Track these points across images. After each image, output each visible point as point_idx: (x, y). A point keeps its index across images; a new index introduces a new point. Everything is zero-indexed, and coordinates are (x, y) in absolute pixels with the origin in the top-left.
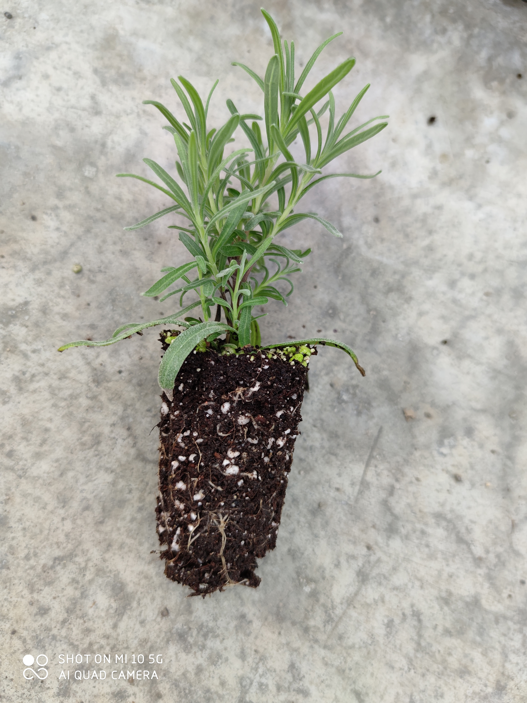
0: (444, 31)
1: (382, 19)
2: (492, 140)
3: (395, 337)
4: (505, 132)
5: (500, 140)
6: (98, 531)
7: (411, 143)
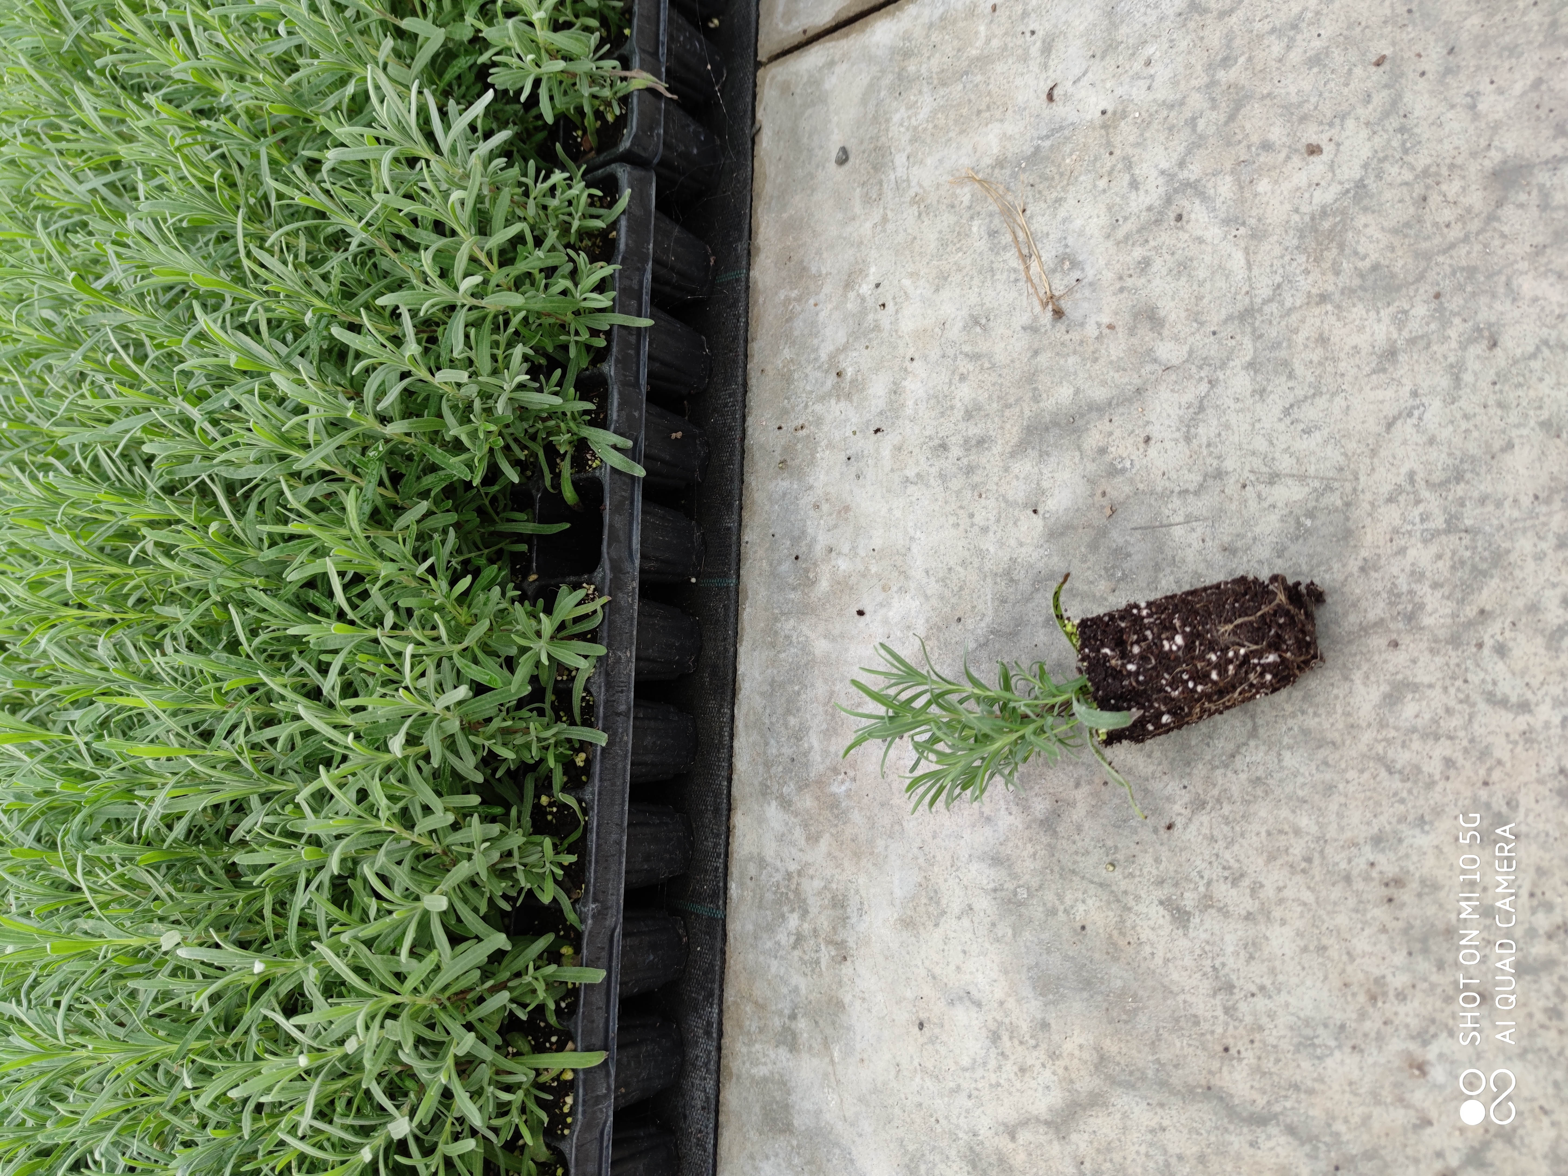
0: (787, 637)
1: (798, 693)
2: (856, 554)
3: (1049, 556)
4: (846, 549)
5: (853, 548)
6: (1344, 743)
7: (886, 621)
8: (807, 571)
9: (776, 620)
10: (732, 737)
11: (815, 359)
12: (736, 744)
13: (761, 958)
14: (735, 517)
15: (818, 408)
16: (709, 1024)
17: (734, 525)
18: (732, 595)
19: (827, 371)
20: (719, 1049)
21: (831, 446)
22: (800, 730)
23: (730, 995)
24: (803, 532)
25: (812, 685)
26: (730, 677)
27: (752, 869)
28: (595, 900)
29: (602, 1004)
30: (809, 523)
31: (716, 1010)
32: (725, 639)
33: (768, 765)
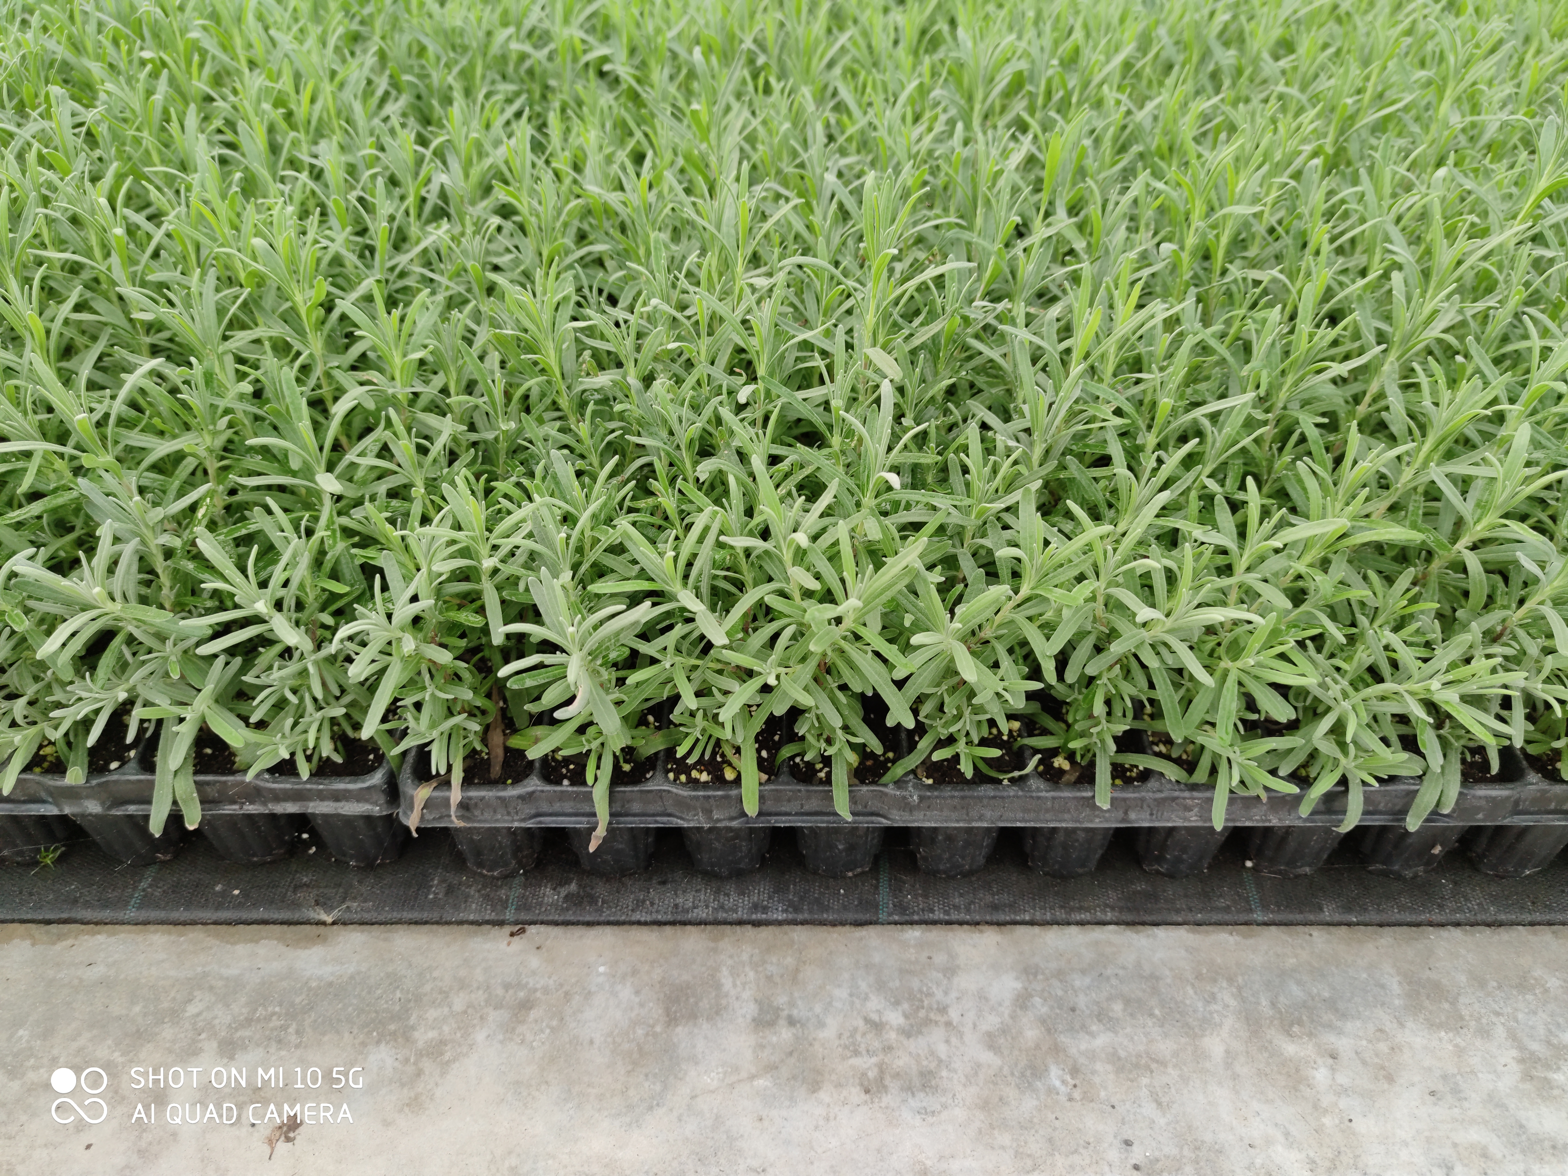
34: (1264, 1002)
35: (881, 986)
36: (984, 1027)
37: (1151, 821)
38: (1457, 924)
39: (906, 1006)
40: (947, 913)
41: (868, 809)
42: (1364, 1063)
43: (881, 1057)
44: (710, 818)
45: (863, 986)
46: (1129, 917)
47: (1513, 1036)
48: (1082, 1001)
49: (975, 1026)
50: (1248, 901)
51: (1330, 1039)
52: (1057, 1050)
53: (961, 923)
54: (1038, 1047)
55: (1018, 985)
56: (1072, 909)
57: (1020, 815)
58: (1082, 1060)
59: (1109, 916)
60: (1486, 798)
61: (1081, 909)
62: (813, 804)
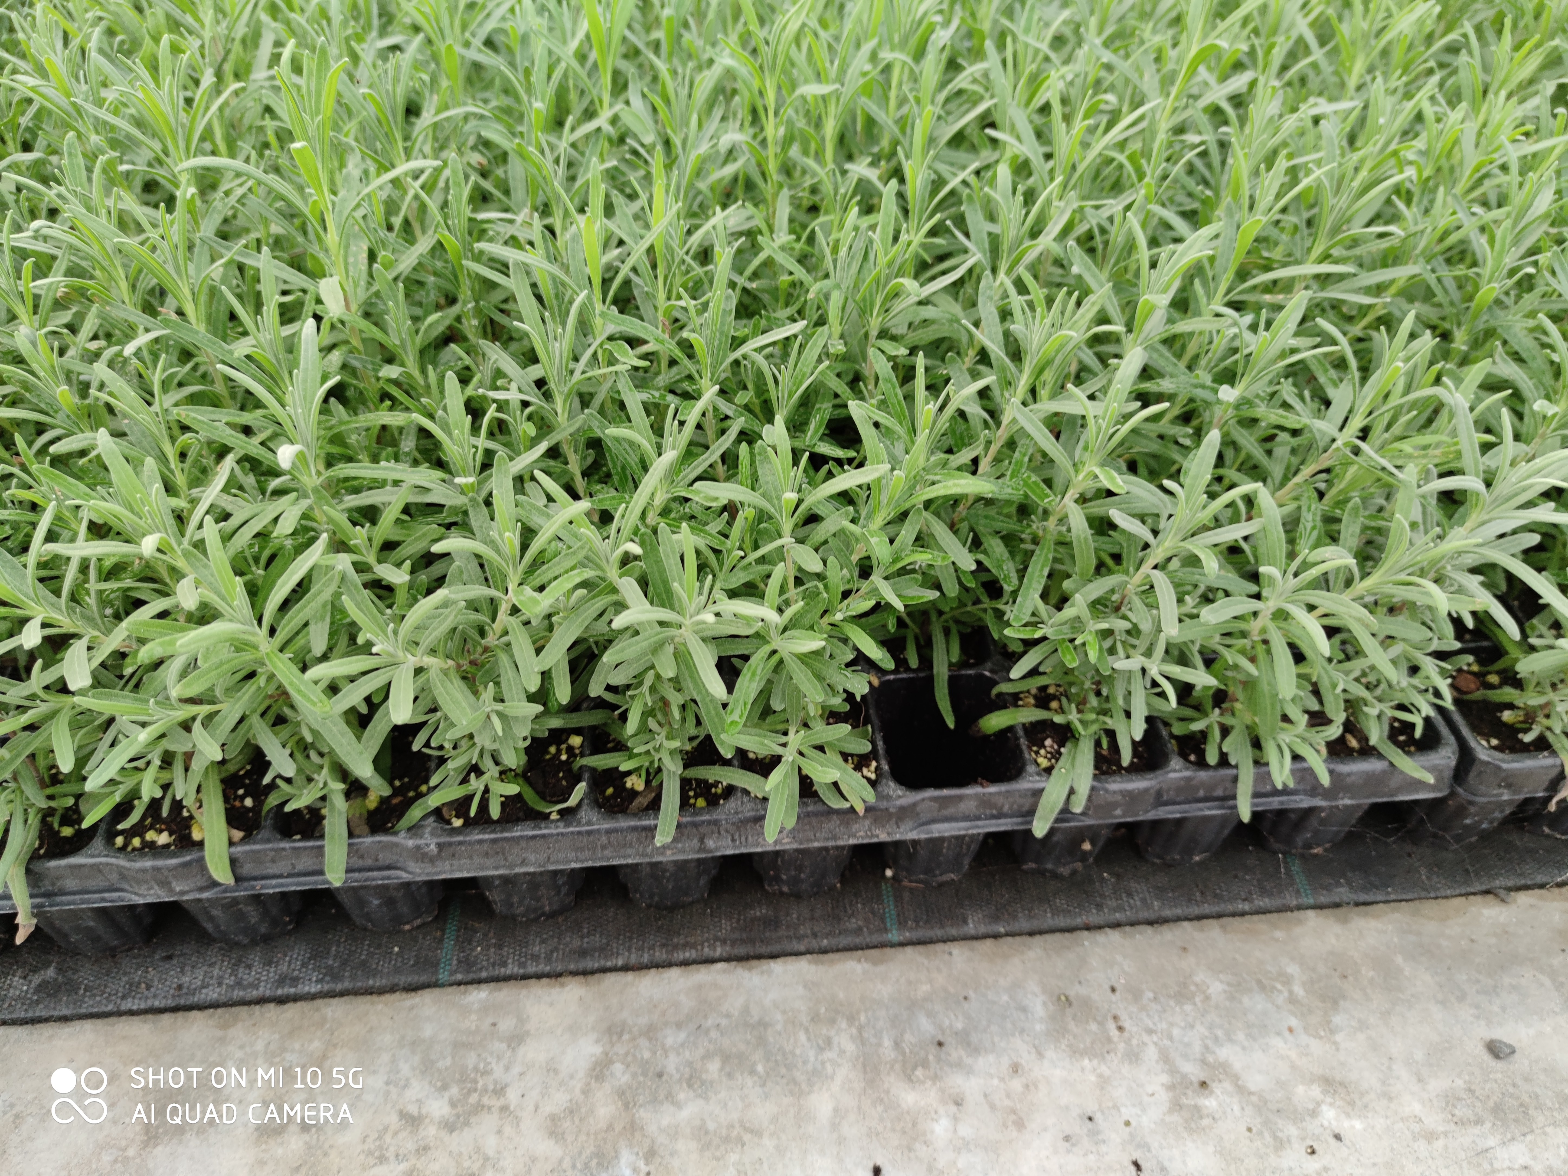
8: (925, 1064)
9: (851, 1019)
10: (685, 963)
11: (1216, 1039)
12: (674, 973)
13: (386, 1057)
14: (983, 929)
15: (1151, 1054)
16: (295, 981)
17: (971, 928)
18: (876, 938)
19: (1204, 1062)
20: (261, 1001)
21: (1104, 1082)
22: (703, 1083)
23: (335, 1009)
24: (975, 1050)
25: (767, 1096)
26: (764, 950)
27: (506, 1024)
28: (440, 846)
29: (299, 867)
30: (991, 1058)
31: (314, 989)
32: (815, 935)
33: (650, 1032)
34: (887, 1043)
35: (427, 1067)
36: (548, 1108)
37: (735, 847)
38: (1117, 925)
39: (454, 1090)
40: (522, 965)
41: (381, 863)
42: (993, 1107)
43: (413, 1161)
44: (171, 891)
45: (405, 1069)
46: (742, 950)
47: (1165, 1058)
48: (672, 1064)
49: (537, 1107)
50: (883, 919)
51: (957, 1081)
52: (633, 1128)
53: (539, 976)
54: (610, 1127)
55: (598, 1050)
56: (676, 947)
57: (572, 855)
58: (662, 1139)
59: (719, 952)
60: (1122, 792)
61: (685, 946)
62: (305, 863)
